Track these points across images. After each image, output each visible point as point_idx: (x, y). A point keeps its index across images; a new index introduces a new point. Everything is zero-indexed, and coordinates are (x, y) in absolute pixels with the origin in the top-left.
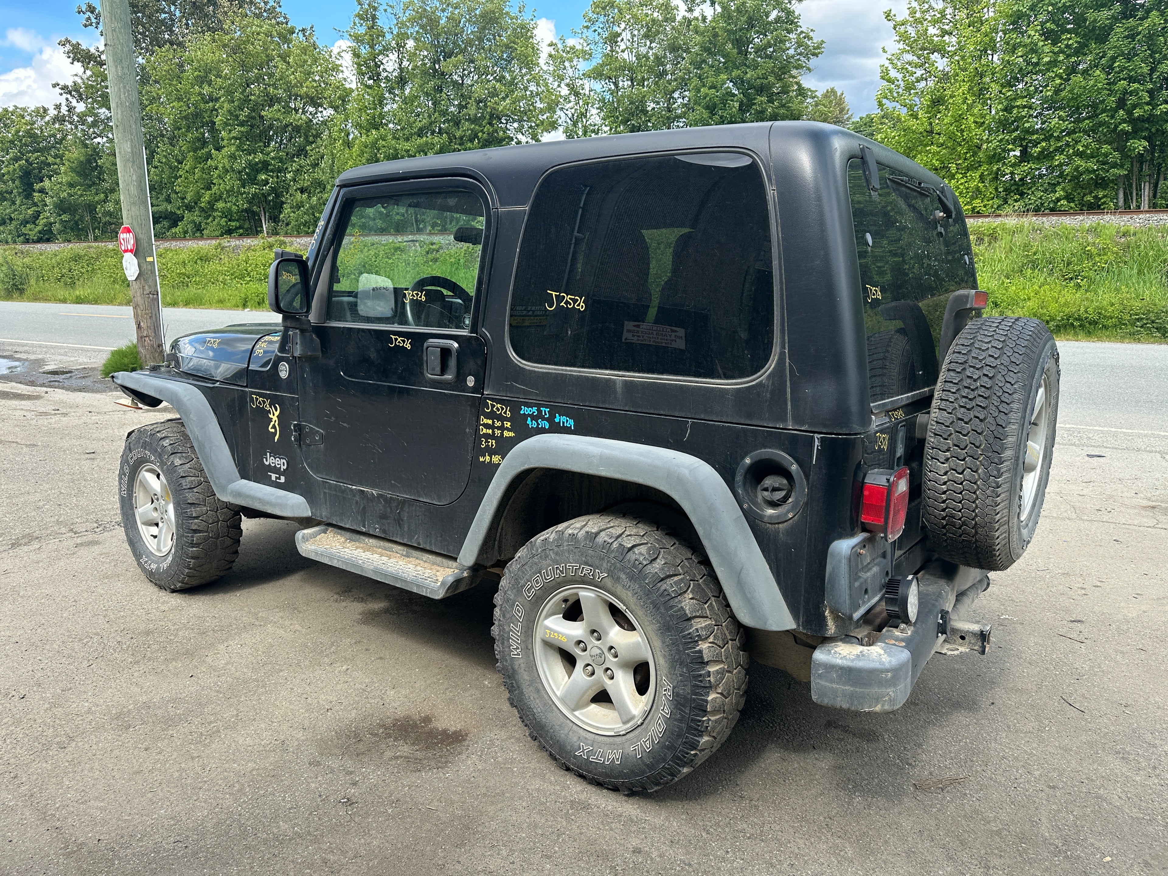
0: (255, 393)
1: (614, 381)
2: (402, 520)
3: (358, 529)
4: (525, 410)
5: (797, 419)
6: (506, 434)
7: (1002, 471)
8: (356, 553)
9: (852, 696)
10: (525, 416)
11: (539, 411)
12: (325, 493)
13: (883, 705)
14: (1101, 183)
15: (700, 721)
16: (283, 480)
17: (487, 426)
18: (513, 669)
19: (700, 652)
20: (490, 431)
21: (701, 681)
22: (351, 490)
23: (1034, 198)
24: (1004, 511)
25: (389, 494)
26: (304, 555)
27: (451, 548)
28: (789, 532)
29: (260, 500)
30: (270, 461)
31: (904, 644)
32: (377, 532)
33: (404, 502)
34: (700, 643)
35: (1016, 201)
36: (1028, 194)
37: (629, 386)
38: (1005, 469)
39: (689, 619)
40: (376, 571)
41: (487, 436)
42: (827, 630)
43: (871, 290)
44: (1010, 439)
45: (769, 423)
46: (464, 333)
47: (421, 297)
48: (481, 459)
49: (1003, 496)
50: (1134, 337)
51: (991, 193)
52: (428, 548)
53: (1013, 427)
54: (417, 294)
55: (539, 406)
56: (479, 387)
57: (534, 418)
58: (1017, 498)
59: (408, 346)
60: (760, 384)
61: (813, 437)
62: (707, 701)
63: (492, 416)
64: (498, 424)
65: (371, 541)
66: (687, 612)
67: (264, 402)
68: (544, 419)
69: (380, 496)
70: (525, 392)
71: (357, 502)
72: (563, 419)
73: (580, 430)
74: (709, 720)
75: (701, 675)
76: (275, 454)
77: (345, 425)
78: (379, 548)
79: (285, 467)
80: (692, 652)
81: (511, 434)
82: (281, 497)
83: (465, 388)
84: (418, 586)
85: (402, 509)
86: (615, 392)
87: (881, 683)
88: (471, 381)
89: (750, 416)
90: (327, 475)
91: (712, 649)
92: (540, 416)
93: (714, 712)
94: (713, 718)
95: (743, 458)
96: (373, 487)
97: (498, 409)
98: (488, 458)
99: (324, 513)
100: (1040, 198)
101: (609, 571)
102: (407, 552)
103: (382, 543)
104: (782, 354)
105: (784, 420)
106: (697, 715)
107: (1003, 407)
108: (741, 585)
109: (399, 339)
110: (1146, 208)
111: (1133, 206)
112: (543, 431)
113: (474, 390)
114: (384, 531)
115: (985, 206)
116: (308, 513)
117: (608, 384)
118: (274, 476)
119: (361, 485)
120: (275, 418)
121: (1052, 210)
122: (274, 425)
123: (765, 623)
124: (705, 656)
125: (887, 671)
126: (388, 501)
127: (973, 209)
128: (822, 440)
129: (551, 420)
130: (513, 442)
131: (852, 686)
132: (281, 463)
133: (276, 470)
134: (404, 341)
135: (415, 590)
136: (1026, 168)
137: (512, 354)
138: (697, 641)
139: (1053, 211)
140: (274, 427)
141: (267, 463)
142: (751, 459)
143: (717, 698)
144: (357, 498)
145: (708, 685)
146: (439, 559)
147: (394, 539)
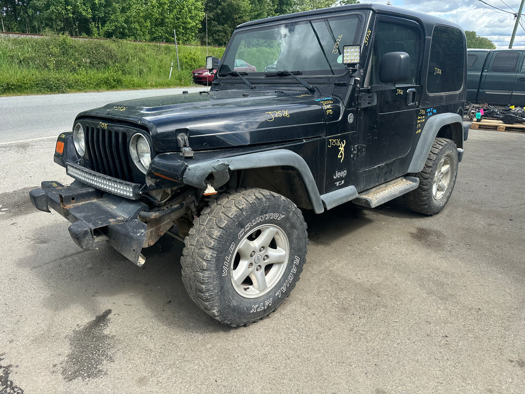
0: (331, 138)
6: (424, 120)
12: (363, 177)
16: (343, 182)
17: (420, 119)
20: (420, 121)
22: (375, 168)
25: (389, 162)
27: (405, 171)
41: (419, 123)
48: (416, 133)
55: (431, 108)
56: (418, 106)
60: (461, 91)
63: (421, 115)
64: (422, 118)
67: (337, 141)
69: (385, 165)
70: (428, 104)
71: (376, 173)
72: (435, 110)
76: (340, 170)
77: (376, 138)
79: (346, 174)
89: (460, 100)
90: (364, 167)
92: (430, 111)
96: (383, 162)
97: (423, 112)
98: (418, 131)
112: (430, 116)
114: (385, 180)
117: (441, 97)
118: (337, 184)
119: (379, 164)
120: (343, 149)
122: (342, 153)
126: (388, 165)
132: (343, 173)
133: (340, 179)
134: (401, 92)
137: (427, 91)
140: (341, 154)
141: (336, 177)
142: (459, 110)
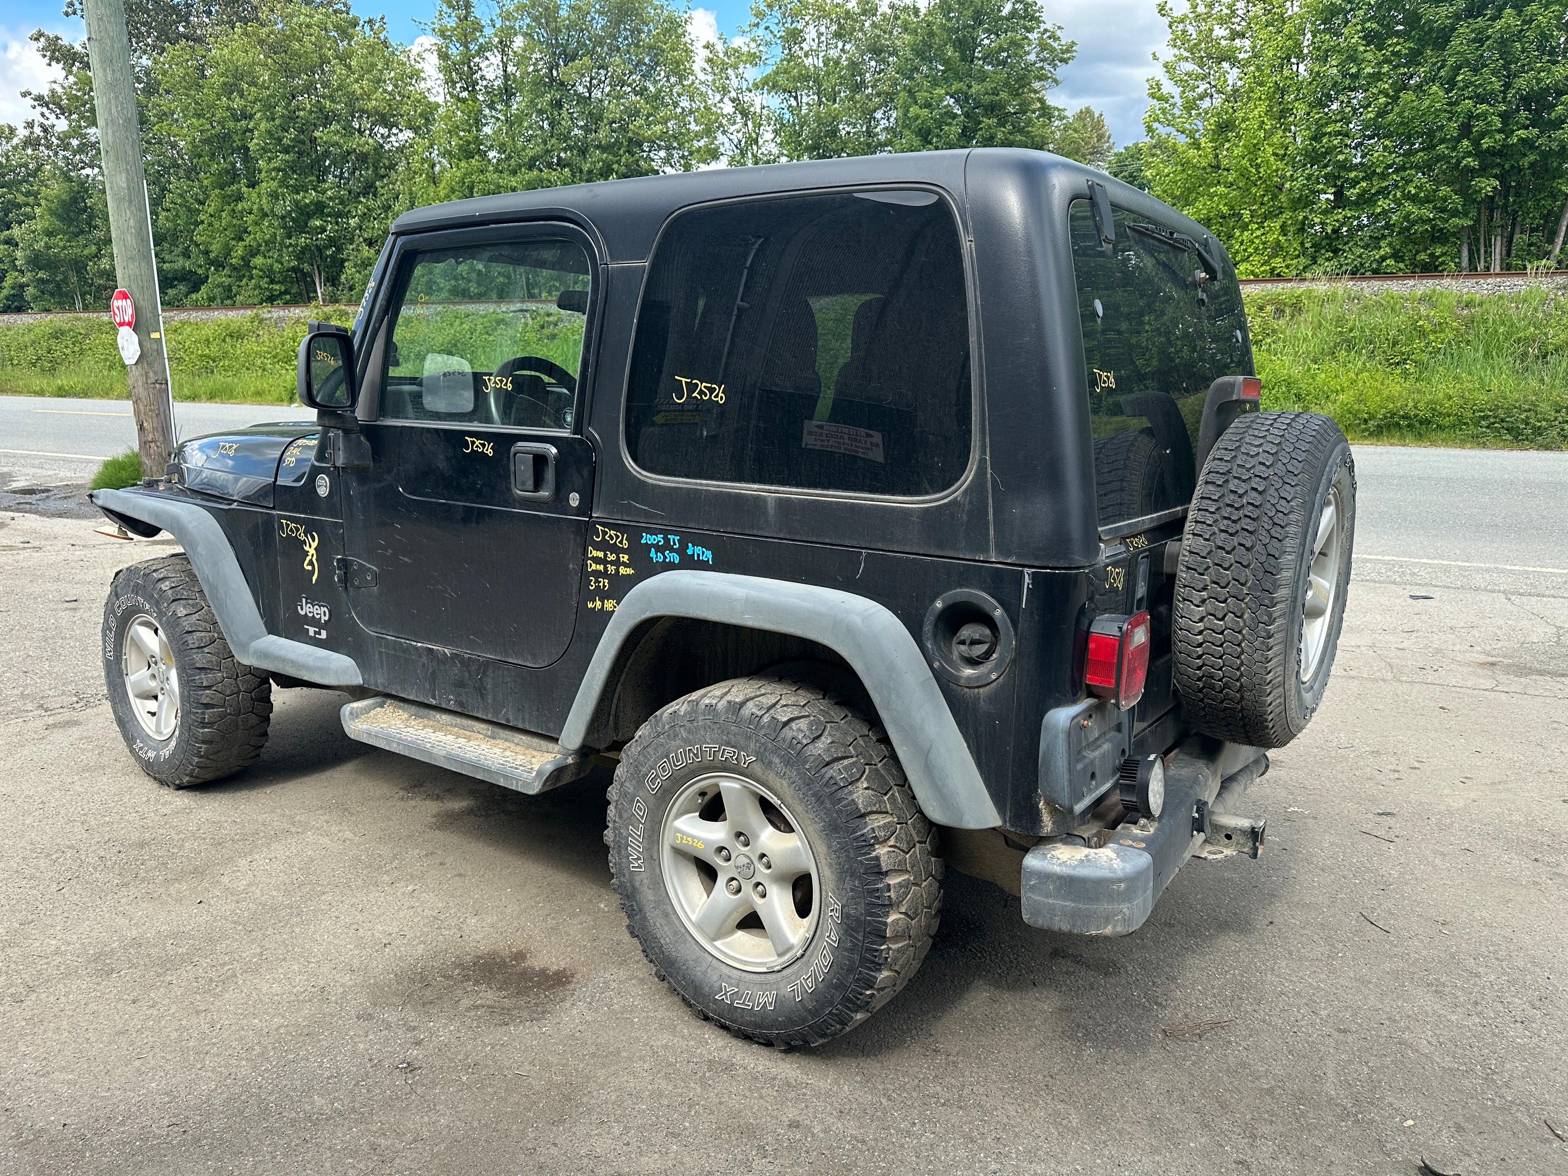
0: (285, 517)
1: (764, 499)
2: (485, 689)
3: (426, 701)
4: (647, 539)
5: (1002, 549)
6: (623, 571)
7: (1274, 615)
8: (423, 733)
9: (1074, 915)
10: (648, 547)
11: (667, 540)
12: (380, 653)
13: (1114, 926)
14: (1438, 236)
15: (877, 950)
16: (324, 635)
17: (597, 560)
18: (633, 887)
19: (877, 858)
20: (601, 568)
21: (878, 898)
22: (416, 648)
23: (1351, 256)
24: (1278, 669)
25: (467, 653)
26: (352, 737)
27: (551, 725)
28: (993, 699)
29: (293, 663)
30: (306, 609)
31: (1143, 845)
32: (452, 705)
33: (488, 663)
34: (877, 846)
35: (1328, 260)
36: (1344, 251)
37: (784, 505)
38: (1278, 614)
39: (863, 816)
40: (449, 758)
41: (597, 574)
42: (1042, 827)
43: (1100, 376)
44: (1285, 574)
45: (965, 554)
46: (565, 433)
47: (506, 385)
48: (590, 605)
49: (1275, 648)
50: (1478, 441)
51: (1295, 249)
52: (520, 726)
53: (1290, 557)
54: (501, 381)
55: (665, 533)
56: (586, 507)
57: (659, 549)
58: (1295, 651)
59: (490, 452)
60: (954, 502)
61: (1022, 572)
62: (886, 924)
63: (604, 546)
64: (612, 557)
65: (444, 717)
66: (860, 806)
67: (298, 530)
68: (672, 550)
69: (455, 656)
70: (646, 514)
71: (423, 665)
72: (698, 550)
73: (722, 565)
74: (889, 949)
75: (878, 890)
76: (313, 600)
77: (406, 559)
78: (456, 726)
79: (327, 618)
80: (867, 860)
81: (629, 571)
82: (320, 659)
83: (568, 509)
84: (506, 777)
85: (484, 673)
86: (766, 513)
87: (1112, 897)
88: (574, 499)
89: (941, 545)
90: (382, 628)
91: (893, 855)
92: (666, 546)
93: (896, 938)
94: (893, 947)
95: (933, 601)
96: (445, 644)
97: (611, 537)
98: (598, 603)
99: (380, 681)
100: (1360, 256)
101: (757, 754)
102: (493, 732)
103: (458, 720)
104: (982, 461)
105: (985, 550)
106: (873, 943)
107: (1276, 532)
108: (929, 769)
109: (477, 443)
110: (1498, 270)
111: (1481, 266)
112: (671, 566)
113: (579, 511)
114: (461, 704)
115: (1287, 267)
116: (359, 680)
117: (757, 502)
118: (312, 631)
119: (430, 641)
120: (312, 551)
121: (1376, 272)
122: (311, 561)
123: (961, 820)
124: (883, 864)
125: (1120, 880)
126: (466, 663)
127: (1273, 270)
128: (1034, 576)
129: (682, 551)
130: (632, 581)
131: (1073, 901)
132: (321, 613)
133: (314, 622)
134: (483, 445)
135: (502, 783)
136: (1340, 216)
137: (629, 462)
138: (873, 845)
139: (1378, 273)
140: (311, 563)
141: (302, 613)
142: (943, 602)
143: (899, 919)
144: (424, 659)
145: (887, 902)
146: (536, 741)
147: (475, 714)
